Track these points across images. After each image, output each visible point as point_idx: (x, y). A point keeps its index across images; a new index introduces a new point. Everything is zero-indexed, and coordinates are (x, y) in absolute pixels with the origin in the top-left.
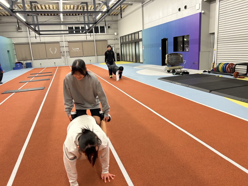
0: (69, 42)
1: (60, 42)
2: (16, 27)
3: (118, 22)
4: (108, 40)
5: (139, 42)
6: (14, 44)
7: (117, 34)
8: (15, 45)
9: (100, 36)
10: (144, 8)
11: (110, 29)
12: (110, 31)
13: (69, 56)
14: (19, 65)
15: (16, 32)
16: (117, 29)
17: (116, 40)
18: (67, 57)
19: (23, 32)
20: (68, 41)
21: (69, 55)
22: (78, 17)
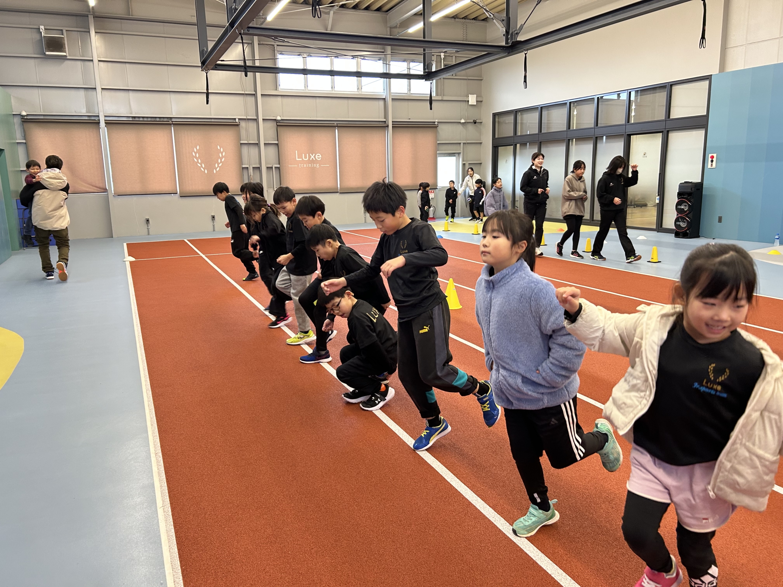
0: (281, 124)
1: (243, 124)
2: (37, 37)
4: (441, 127)
5: (668, 133)
6: (22, 117)
7: (481, 102)
9: (409, 106)
19: (67, 63)
20: (279, 118)
22: (332, 12)
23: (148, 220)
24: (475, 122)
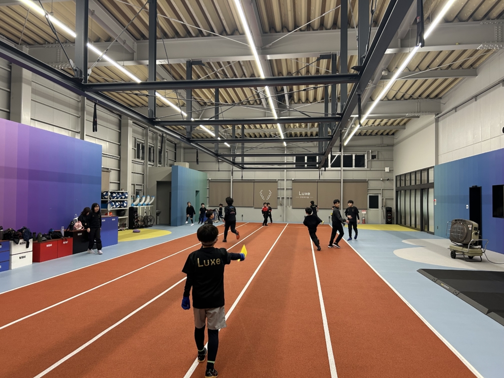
0: (294, 181)
1: (279, 181)
3: (395, 148)
4: (370, 182)
5: (428, 189)
6: (209, 180)
7: (391, 171)
8: (210, 183)
9: (354, 173)
10: (440, 124)
11: (375, 159)
12: (376, 164)
13: (291, 207)
15: (215, 163)
16: (391, 161)
17: (387, 182)
18: (288, 207)
20: (293, 179)
21: (292, 204)
23: (242, 215)
24: (388, 180)
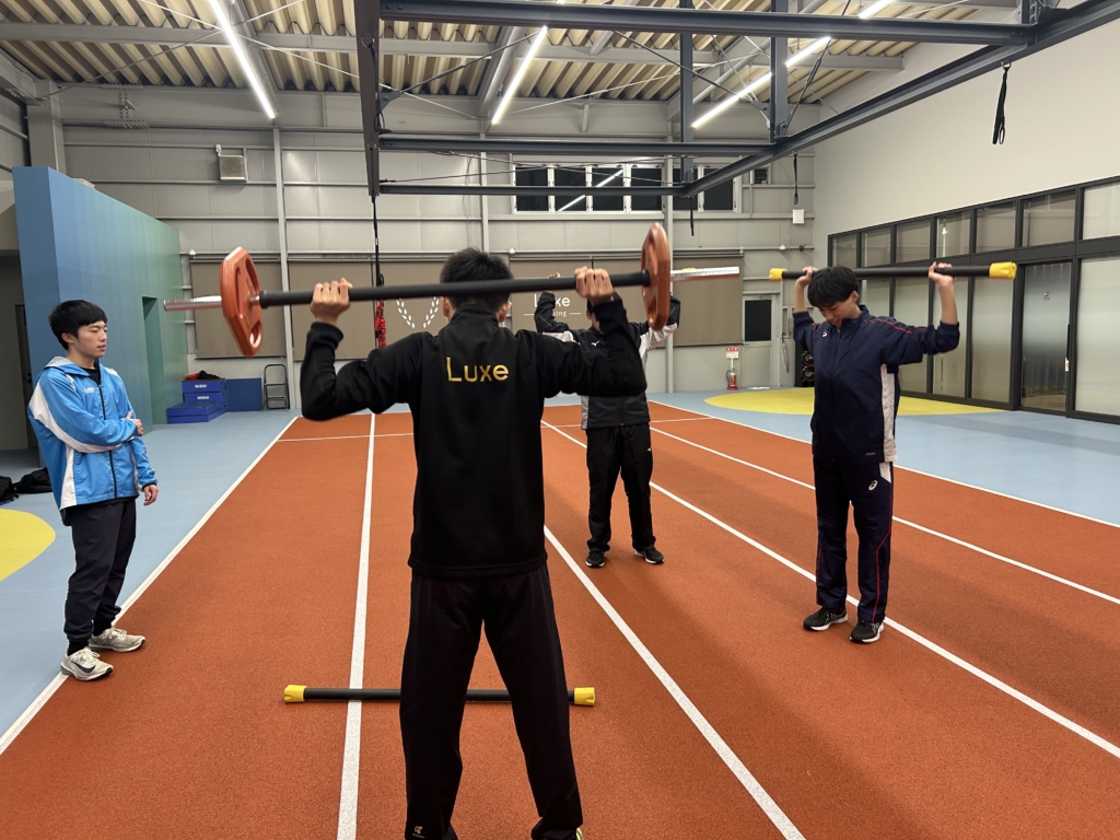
0: (516, 259)
2: (213, 158)
4: (749, 257)
5: (1080, 261)
6: (191, 257)
7: (810, 220)
8: (194, 268)
12: (766, 198)
14: (202, 392)
15: (206, 188)
16: (807, 189)
19: (246, 189)
20: (512, 251)
22: (587, 107)
24: (802, 249)
